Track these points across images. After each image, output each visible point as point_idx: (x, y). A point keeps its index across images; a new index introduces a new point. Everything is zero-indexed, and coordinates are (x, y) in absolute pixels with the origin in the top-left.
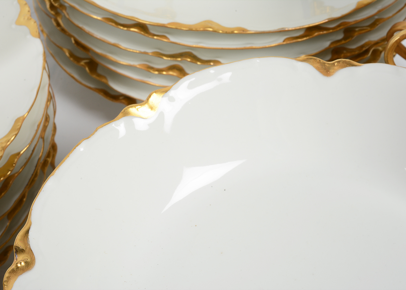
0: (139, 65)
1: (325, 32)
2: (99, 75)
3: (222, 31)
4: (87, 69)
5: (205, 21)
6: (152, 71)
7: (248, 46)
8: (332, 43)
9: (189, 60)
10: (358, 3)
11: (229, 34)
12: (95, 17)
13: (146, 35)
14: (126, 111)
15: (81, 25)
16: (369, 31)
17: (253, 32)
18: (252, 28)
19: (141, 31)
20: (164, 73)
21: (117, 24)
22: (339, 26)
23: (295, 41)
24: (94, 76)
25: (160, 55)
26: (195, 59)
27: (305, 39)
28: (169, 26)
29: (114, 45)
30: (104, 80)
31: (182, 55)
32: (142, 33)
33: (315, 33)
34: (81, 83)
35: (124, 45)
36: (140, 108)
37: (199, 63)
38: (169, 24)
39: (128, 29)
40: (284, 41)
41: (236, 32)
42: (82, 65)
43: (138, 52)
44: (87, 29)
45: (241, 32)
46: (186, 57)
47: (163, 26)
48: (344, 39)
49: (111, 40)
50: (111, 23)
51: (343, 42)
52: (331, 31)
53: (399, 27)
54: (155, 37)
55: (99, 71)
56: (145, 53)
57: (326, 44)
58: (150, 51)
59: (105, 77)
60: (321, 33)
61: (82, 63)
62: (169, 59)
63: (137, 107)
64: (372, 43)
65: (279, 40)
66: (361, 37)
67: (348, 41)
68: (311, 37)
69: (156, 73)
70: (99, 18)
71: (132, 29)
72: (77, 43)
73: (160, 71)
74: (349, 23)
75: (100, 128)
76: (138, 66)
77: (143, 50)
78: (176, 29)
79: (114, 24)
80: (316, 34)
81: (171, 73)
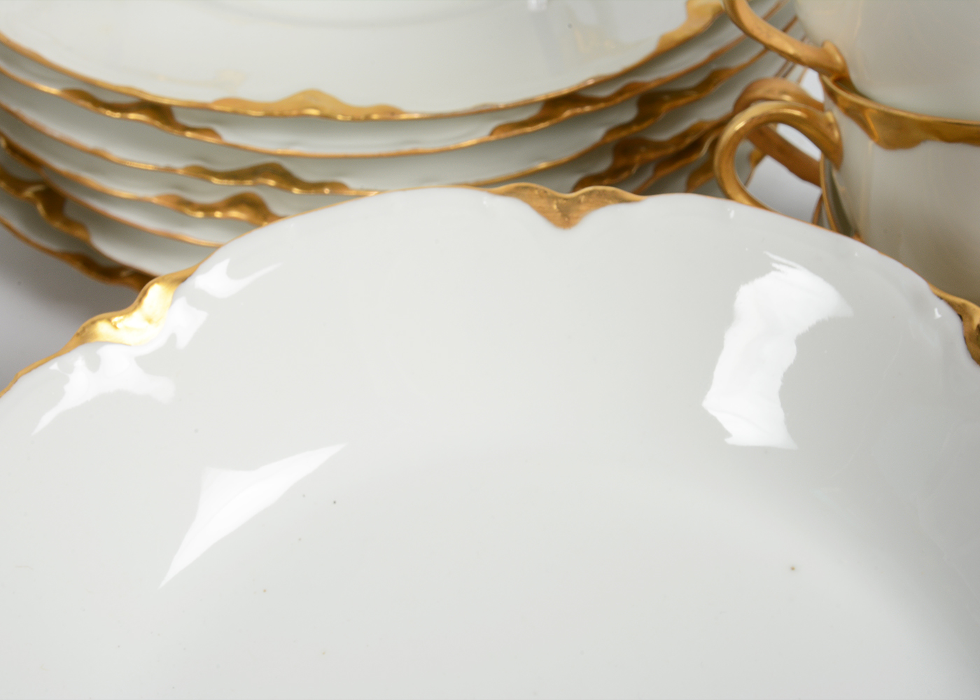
0: (159, 197)
1: (588, 108)
2: (69, 222)
3: (343, 115)
4: (40, 208)
5: (304, 93)
6: (188, 211)
7: (407, 148)
8: (609, 132)
9: (272, 182)
10: (663, 38)
11: (363, 121)
12: (45, 88)
13: (167, 128)
14: (87, 330)
15: (14, 107)
16: (697, 100)
17: (416, 116)
18: (413, 106)
19: (155, 118)
20: (218, 214)
21: (98, 104)
22: (620, 93)
23: (517, 132)
24: (57, 224)
25: (205, 173)
26: (286, 179)
27: (542, 125)
28: (217, 107)
29: (95, 154)
30: (79, 233)
31: (255, 172)
32: (158, 123)
33: (565, 111)
34: (27, 241)
35: (117, 152)
36: (120, 321)
37: (296, 191)
38: (218, 102)
39: (125, 115)
40: (492, 133)
41: (375, 117)
42: (28, 199)
43: (150, 167)
44: (30, 115)
45: (388, 116)
46: (267, 176)
47: (203, 108)
48: (638, 120)
49: (87, 140)
50: (82, 102)
51: (635, 128)
52: (602, 105)
53: (759, 93)
54: (189, 134)
55: (69, 212)
56: (169, 170)
57: (595, 134)
58: (179, 164)
59: (82, 226)
60: (578, 110)
61: (29, 193)
62: (225, 182)
63: (115, 319)
64: (707, 127)
65: (481, 132)
66: (678, 114)
67: (646, 125)
68: (555, 121)
69: (200, 214)
70: (54, 90)
71: (132, 116)
72: (13, 149)
73: (208, 209)
74: (643, 84)
75: (26, 373)
76: (155, 200)
77: (163, 162)
78: (235, 113)
79: (89, 105)
80: (568, 113)
81: (234, 214)
